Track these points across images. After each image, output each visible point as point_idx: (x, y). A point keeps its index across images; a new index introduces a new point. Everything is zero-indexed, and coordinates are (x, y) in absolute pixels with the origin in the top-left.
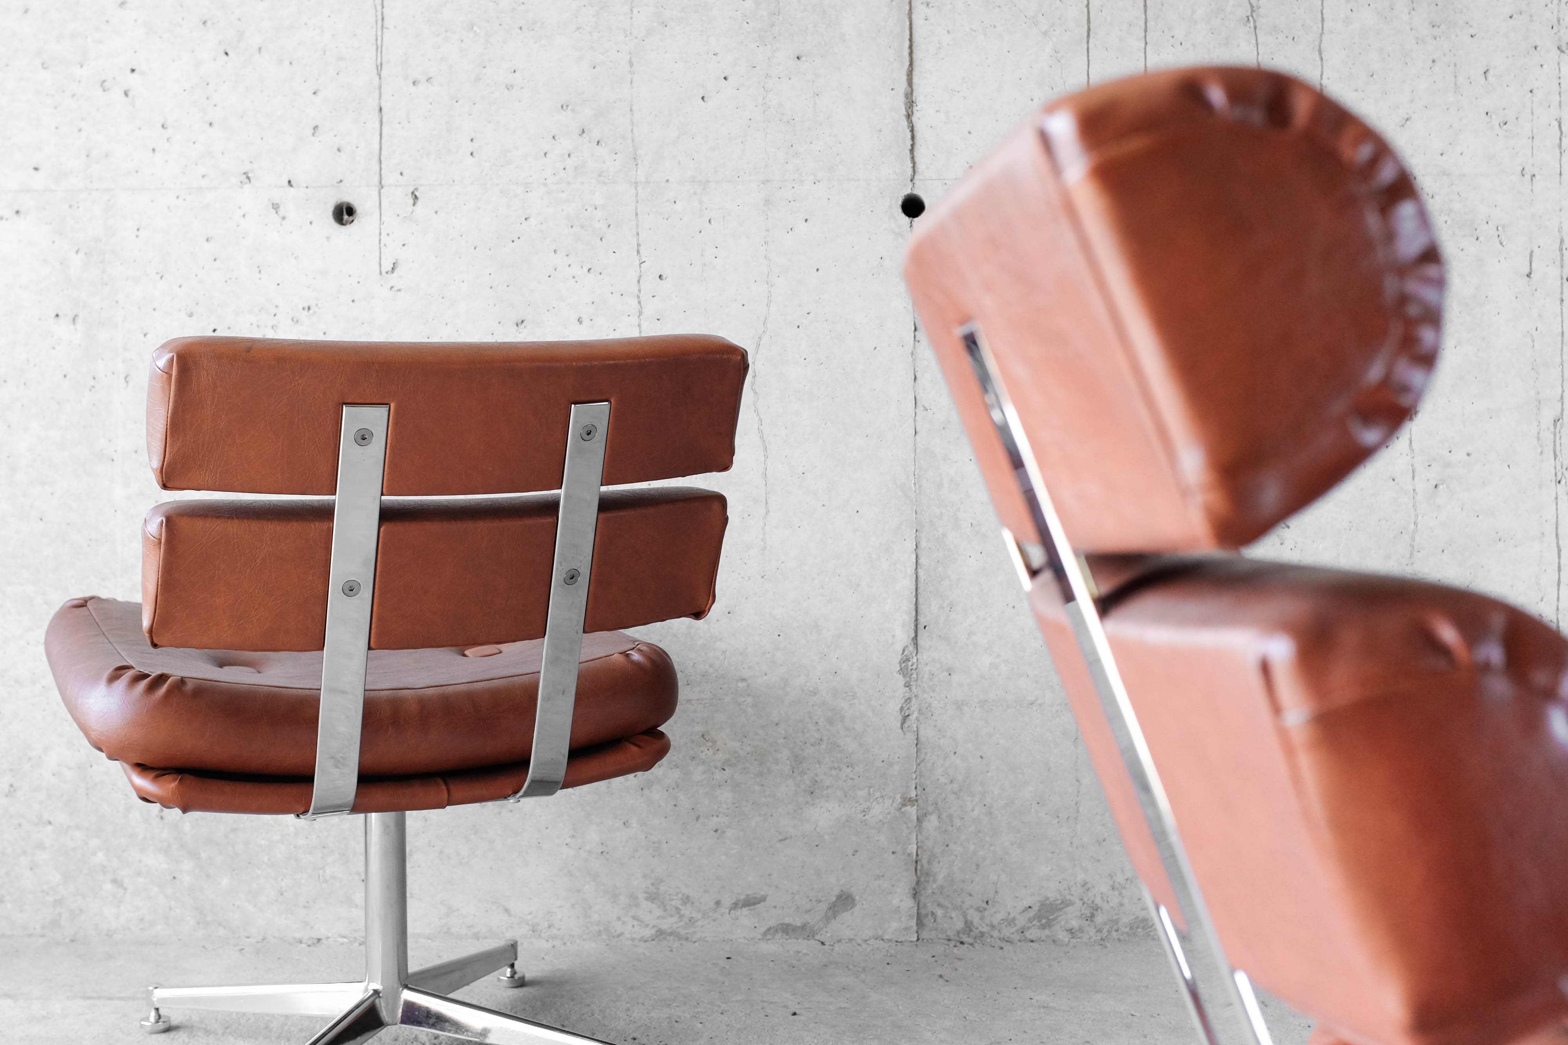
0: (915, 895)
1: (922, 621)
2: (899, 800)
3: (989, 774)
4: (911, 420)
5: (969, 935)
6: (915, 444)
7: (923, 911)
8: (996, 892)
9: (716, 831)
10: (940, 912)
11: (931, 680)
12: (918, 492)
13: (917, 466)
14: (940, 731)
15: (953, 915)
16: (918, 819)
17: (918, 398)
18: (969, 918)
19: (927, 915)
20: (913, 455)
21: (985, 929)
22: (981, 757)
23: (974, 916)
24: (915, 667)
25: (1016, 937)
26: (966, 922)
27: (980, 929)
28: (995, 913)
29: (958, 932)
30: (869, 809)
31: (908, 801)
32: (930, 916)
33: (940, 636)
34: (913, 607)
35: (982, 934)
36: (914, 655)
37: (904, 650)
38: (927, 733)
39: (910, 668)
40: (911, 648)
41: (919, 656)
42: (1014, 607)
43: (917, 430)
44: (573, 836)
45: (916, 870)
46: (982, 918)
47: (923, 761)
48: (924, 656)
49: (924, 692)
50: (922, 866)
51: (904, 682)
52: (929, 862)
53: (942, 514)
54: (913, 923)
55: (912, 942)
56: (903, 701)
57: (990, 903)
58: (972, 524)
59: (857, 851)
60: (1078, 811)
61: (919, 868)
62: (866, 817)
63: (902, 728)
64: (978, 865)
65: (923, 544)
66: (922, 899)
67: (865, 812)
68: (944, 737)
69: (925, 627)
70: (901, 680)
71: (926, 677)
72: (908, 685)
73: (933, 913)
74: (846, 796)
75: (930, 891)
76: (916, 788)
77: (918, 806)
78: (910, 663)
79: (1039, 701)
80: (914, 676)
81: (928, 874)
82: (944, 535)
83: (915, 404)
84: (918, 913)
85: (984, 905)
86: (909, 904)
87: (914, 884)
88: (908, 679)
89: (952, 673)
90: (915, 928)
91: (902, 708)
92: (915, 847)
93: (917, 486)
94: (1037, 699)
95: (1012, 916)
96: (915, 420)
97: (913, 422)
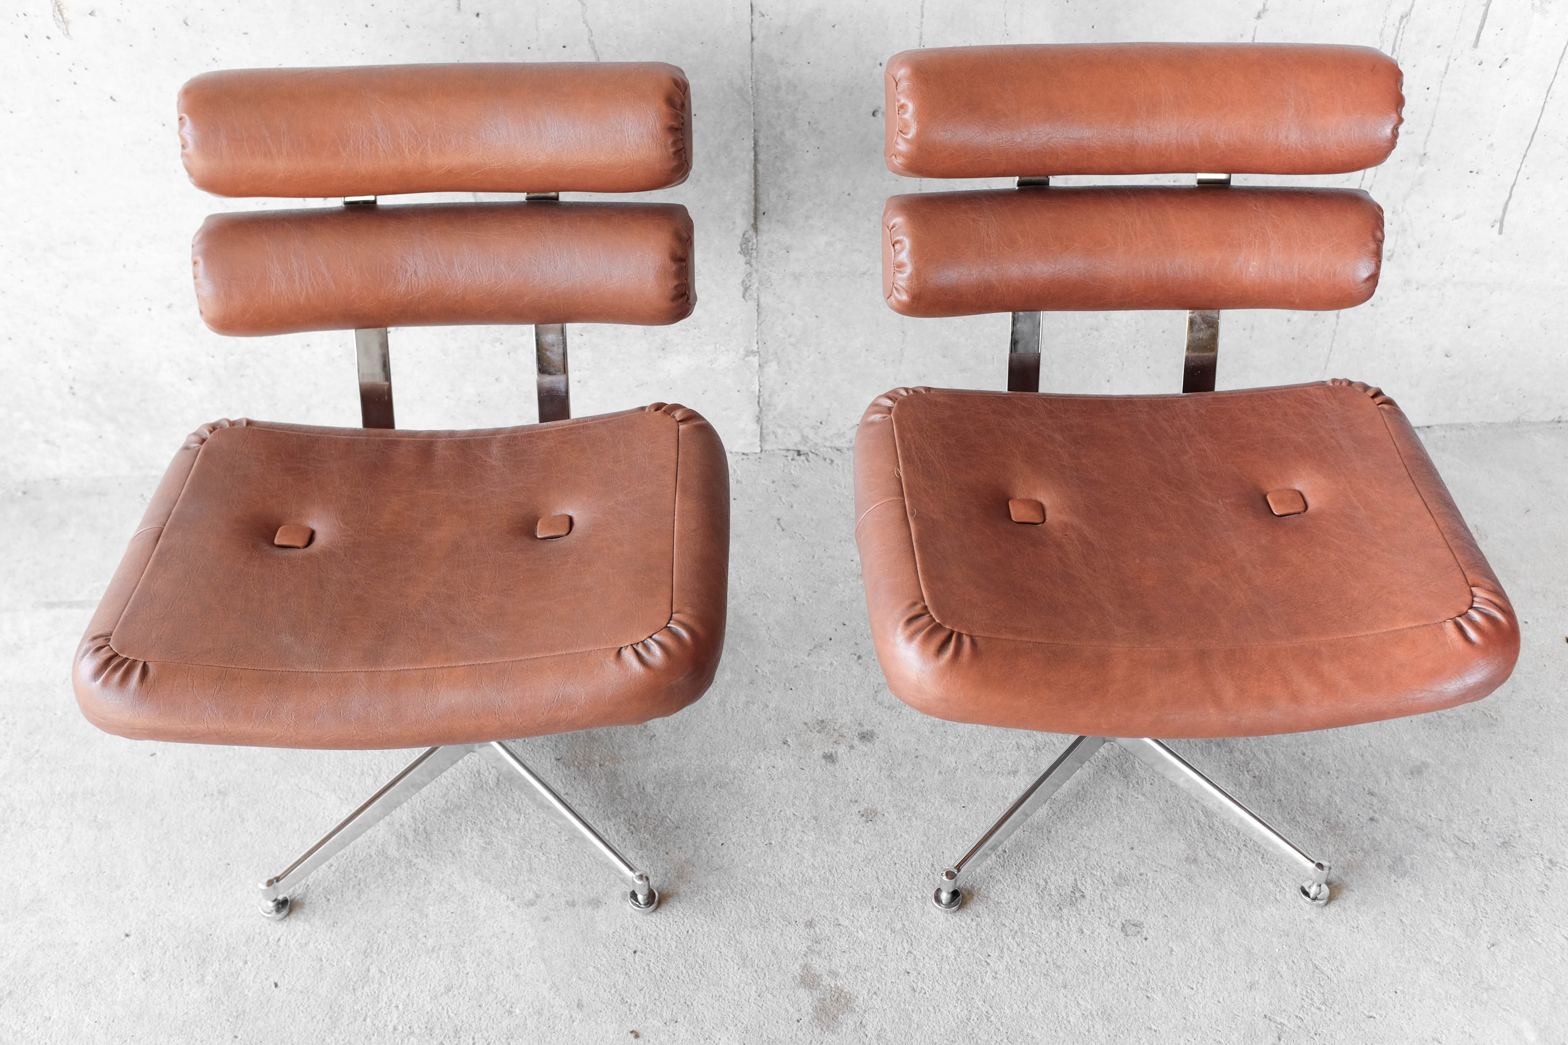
0: (759, 420)
1: (762, 208)
2: (743, 352)
3: (823, 329)
4: (748, 27)
5: (805, 445)
6: (752, 50)
7: (765, 431)
8: (829, 415)
9: (579, 382)
10: (780, 431)
11: (770, 257)
12: (755, 95)
13: (754, 71)
14: (778, 297)
15: (791, 432)
16: (760, 365)
17: (754, 5)
18: (805, 434)
19: (768, 434)
20: (750, 60)
21: (819, 441)
22: (817, 317)
23: (811, 434)
24: (754, 247)
25: (847, 445)
26: (802, 436)
27: (815, 441)
28: (827, 429)
29: (796, 444)
30: (716, 359)
31: (749, 353)
32: (771, 434)
33: (779, 221)
34: (752, 198)
35: (816, 444)
36: (754, 237)
37: (744, 235)
38: (767, 299)
39: (750, 248)
40: (751, 232)
41: (759, 238)
42: (849, 194)
43: (754, 35)
44: (452, 391)
45: (759, 402)
46: (816, 434)
47: (764, 321)
48: (764, 238)
49: (764, 267)
50: (764, 399)
51: (745, 260)
52: (770, 396)
53: (779, 115)
54: (757, 440)
55: (756, 453)
56: (744, 275)
57: (823, 423)
58: (809, 123)
59: (706, 391)
60: (902, 355)
61: (761, 401)
62: (713, 366)
63: (744, 297)
64: (813, 397)
65: (761, 142)
66: (765, 423)
67: (711, 362)
68: (783, 302)
69: (764, 213)
70: (742, 259)
71: (765, 254)
72: (748, 263)
73: (774, 432)
74: (694, 351)
75: (771, 417)
76: (757, 342)
77: (760, 356)
78: (750, 244)
79: (871, 272)
80: (755, 254)
81: (769, 405)
82: (782, 133)
83: (752, 10)
84: (761, 433)
85: (819, 424)
86: (754, 427)
87: (757, 413)
88: (748, 258)
89: (789, 251)
90: (759, 443)
91: (743, 281)
92: (758, 387)
93: (754, 90)
94: (869, 270)
95: (842, 431)
96: (751, 27)
97: (749, 29)
